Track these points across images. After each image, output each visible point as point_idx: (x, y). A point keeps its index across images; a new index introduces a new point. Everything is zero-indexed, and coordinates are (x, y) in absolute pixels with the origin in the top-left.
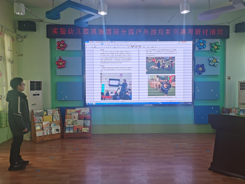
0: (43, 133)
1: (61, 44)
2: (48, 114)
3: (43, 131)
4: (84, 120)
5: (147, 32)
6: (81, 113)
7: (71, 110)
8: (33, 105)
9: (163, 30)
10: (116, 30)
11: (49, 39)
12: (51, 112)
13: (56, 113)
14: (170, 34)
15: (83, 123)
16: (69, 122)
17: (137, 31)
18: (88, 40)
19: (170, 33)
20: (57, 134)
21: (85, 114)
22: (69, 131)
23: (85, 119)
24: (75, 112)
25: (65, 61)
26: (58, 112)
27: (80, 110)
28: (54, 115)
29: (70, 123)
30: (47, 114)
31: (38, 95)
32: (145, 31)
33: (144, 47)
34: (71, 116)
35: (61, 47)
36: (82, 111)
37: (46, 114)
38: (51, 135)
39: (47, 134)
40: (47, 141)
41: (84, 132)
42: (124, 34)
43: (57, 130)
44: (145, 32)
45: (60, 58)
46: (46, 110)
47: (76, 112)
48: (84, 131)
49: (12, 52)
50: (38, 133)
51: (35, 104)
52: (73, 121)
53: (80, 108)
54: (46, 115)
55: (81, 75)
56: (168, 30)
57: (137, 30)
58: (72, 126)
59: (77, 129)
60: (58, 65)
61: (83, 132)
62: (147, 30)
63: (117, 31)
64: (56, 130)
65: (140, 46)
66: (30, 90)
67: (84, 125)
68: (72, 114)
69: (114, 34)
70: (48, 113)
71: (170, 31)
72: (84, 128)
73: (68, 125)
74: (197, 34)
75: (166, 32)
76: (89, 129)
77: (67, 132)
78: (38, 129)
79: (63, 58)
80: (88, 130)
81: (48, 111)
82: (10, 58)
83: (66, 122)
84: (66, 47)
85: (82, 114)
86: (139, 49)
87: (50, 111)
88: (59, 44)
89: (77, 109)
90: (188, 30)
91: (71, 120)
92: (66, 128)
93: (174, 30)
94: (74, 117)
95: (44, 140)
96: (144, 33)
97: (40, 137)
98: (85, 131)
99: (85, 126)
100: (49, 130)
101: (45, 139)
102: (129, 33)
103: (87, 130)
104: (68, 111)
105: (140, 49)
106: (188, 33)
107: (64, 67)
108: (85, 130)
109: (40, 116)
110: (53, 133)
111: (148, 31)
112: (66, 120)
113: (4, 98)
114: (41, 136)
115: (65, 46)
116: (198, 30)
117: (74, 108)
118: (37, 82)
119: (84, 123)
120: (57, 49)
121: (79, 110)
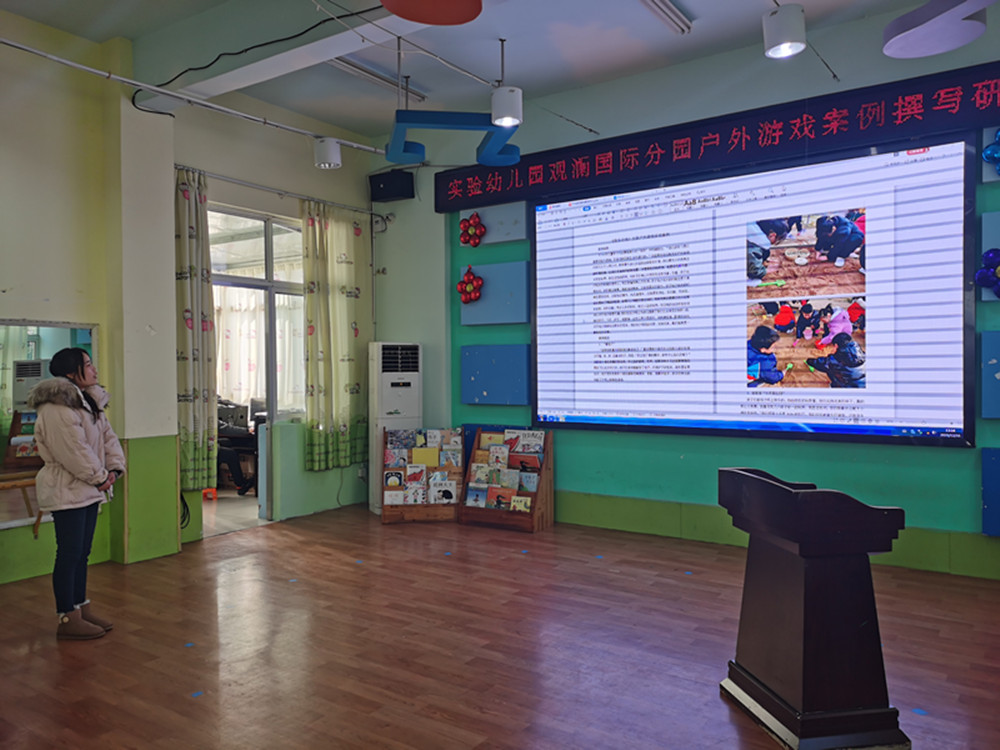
0: (405, 498)
1: (470, 225)
2: (429, 445)
3: (406, 492)
4: (521, 471)
5: (744, 140)
6: (519, 449)
7: (493, 435)
8: (391, 413)
9: (810, 117)
10: (628, 153)
11: (442, 216)
12: (439, 439)
13: (452, 442)
14: (845, 130)
15: (517, 480)
16: (480, 472)
17: (706, 141)
18: (544, 203)
19: (845, 126)
20: (444, 505)
21: (531, 453)
22: (476, 500)
23: (524, 469)
24: (501, 443)
25: (480, 278)
26: (459, 439)
27: (518, 438)
28: (445, 447)
29: (483, 478)
30: (426, 444)
31: (408, 385)
32: (735, 137)
33: (736, 199)
34: (488, 456)
35: (470, 236)
36: (522, 441)
37: (424, 441)
38: (428, 506)
39: (415, 501)
40: (414, 521)
41: (517, 509)
42: (657, 163)
43: (447, 494)
44: (736, 141)
45: (469, 272)
46: (423, 432)
47: (506, 442)
48: (514, 507)
49: (353, 266)
50: (391, 496)
51: (397, 412)
52: (491, 471)
53: (517, 431)
54: (421, 446)
55: (525, 320)
56: (835, 113)
57: (705, 138)
58: (485, 486)
59: (498, 497)
60: (463, 291)
61: (511, 509)
62: (744, 128)
63: (632, 155)
64: (441, 493)
65: (719, 198)
66: (383, 371)
67: (521, 486)
68: (492, 449)
69: (621, 168)
70: (428, 440)
71: (842, 118)
72: (518, 495)
73: (476, 482)
74: (981, 105)
75: (828, 122)
76: (532, 502)
77: (470, 502)
78: (393, 484)
79: (478, 270)
80: (529, 504)
81: (428, 435)
82: (344, 284)
83: (473, 473)
84: (483, 234)
85: (521, 450)
86: (714, 212)
87: (435, 436)
88: (465, 226)
89: (509, 435)
90: (936, 96)
91: (486, 469)
92: (470, 492)
93: (866, 109)
94: (497, 461)
95: (403, 518)
96: (733, 143)
97: (392, 506)
98: (520, 507)
99: (521, 492)
100: (421, 492)
101: (408, 516)
102: (672, 156)
103: (525, 504)
104: (485, 437)
105: (719, 211)
106: (935, 108)
107: (477, 299)
108: (520, 504)
109: (406, 446)
110: (432, 502)
111: (747, 134)
112: (474, 466)
113: (320, 392)
114: (397, 506)
115: (482, 230)
116: (988, 87)
117: (500, 430)
118: (404, 348)
119: (521, 479)
120: (462, 244)
121: (514, 436)
